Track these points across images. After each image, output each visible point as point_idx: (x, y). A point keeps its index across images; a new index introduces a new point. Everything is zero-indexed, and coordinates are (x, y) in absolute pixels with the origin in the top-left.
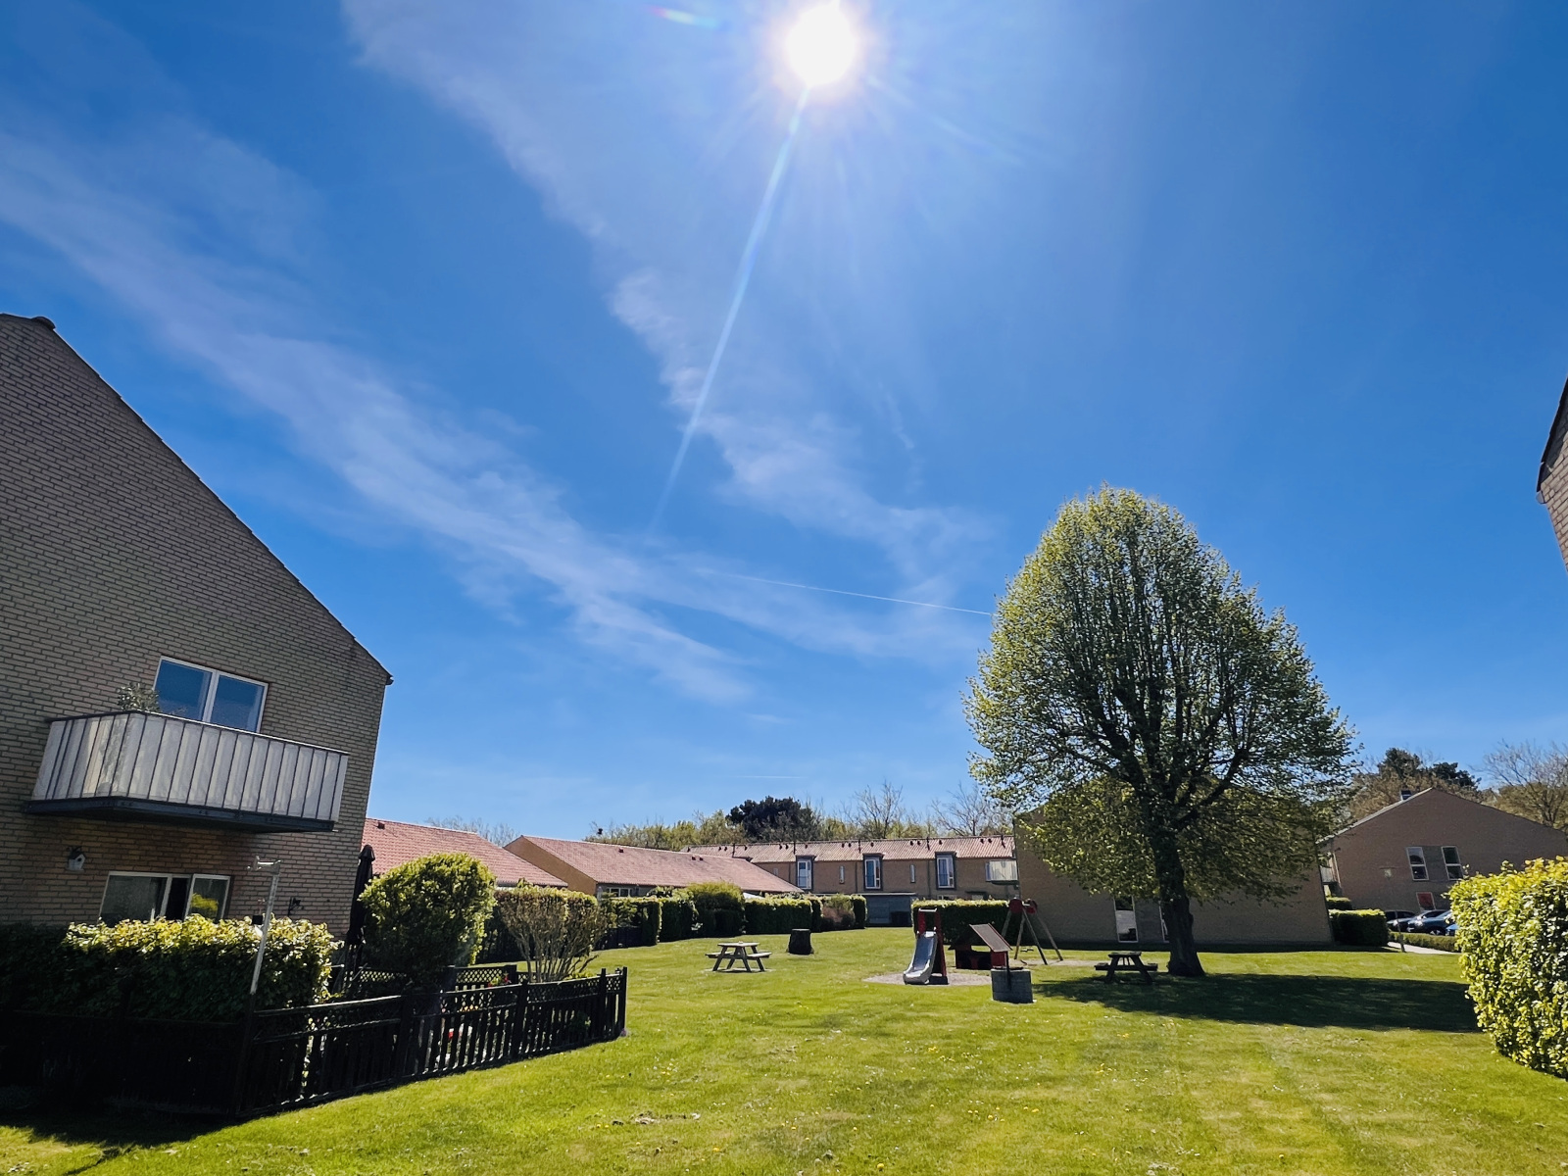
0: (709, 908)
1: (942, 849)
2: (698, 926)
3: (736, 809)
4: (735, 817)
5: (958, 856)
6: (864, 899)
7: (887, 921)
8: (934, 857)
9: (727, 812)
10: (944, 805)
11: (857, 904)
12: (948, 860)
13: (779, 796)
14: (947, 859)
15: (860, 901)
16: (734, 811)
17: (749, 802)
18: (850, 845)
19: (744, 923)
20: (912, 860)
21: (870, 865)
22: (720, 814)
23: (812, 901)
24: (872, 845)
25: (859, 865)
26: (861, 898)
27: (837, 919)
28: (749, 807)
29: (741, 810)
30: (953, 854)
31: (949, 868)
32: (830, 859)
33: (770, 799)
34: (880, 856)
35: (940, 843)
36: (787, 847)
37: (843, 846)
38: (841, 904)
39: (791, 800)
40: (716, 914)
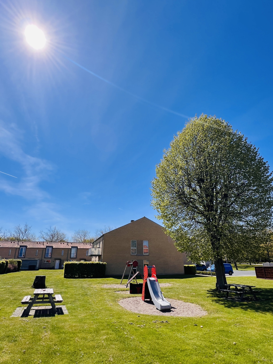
1: (48, 245)
5: (54, 247)
6: (21, 261)
7: (27, 268)
8: (45, 247)
10: (44, 233)
11: (19, 262)
12: (50, 249)
18: (14, 243)
20: (38, 248)
21: (22, 249)
23: (6, 261)
24: (23, 243)
25: (18, 250)
26: (20, 260)
27: (12, 268)
30: (52, 247)
31: (50, 251)
32: (6, 247)
34: (26, 247)
35: (47, 243)
37: (11, 242)
38: (13, 262)
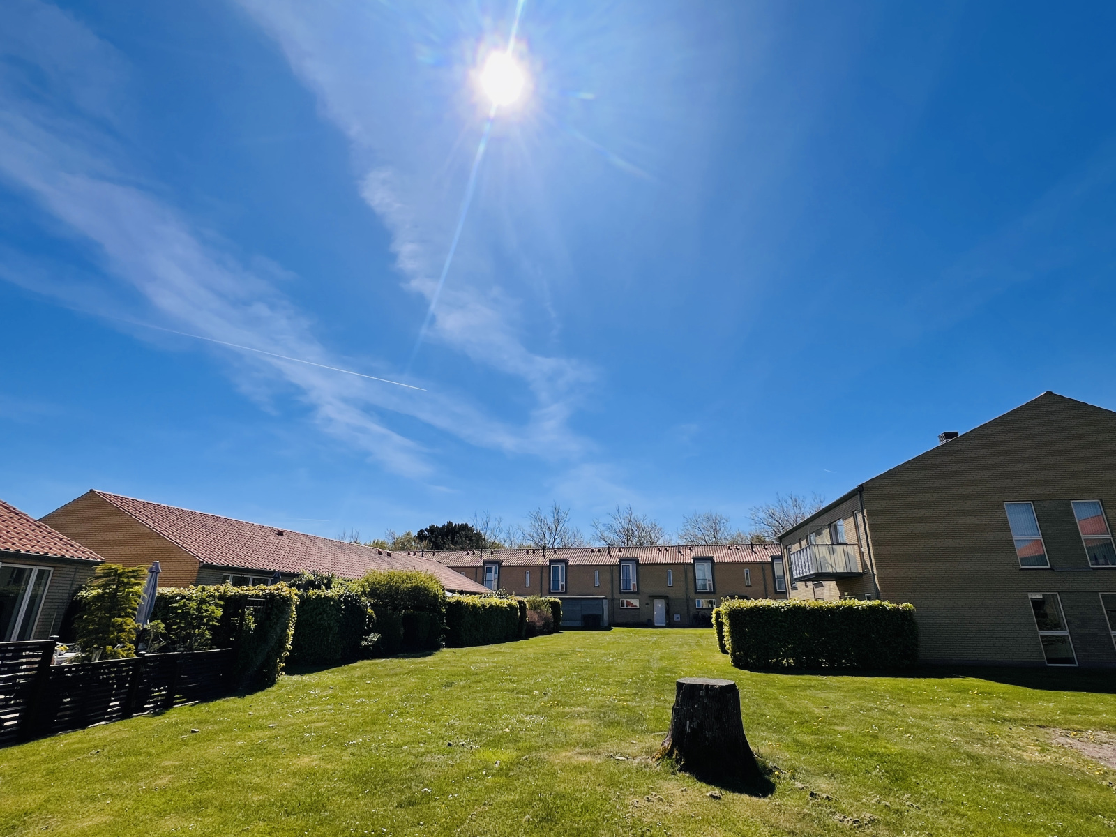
0: (395, 609)
1: (624, 555)
2: (374, 637)
3: (422, 531)
4: (421, 536)
5: (641, 562)
6: (560, 601)
8: (617, 562)
9: (414, 533)
11: (554, 605)
13: (457, 521)
14: (631, 565)
15: (557, 603)
16: (420, 533)
17: (433, 526)
18: (534, 552)
19: (445, 630)
20: (596, 565)
21: (556, 569)
22: (409, 534)
23: (519, 602)
24: (555, 552)
25: (546, 571)
26: (557, 600)
27: (539, 624)
28: (432, 530)
29: (426, 532)
30: (636, 561)
31: (633, 574)
32: (516, 564)
33: (450, 524)
34: (565, 562)
35: (621, 551)
36: (474, 554)
37: (528, 554)
38: (539, 606)
39: (466, 525)
40: (406, 617)
